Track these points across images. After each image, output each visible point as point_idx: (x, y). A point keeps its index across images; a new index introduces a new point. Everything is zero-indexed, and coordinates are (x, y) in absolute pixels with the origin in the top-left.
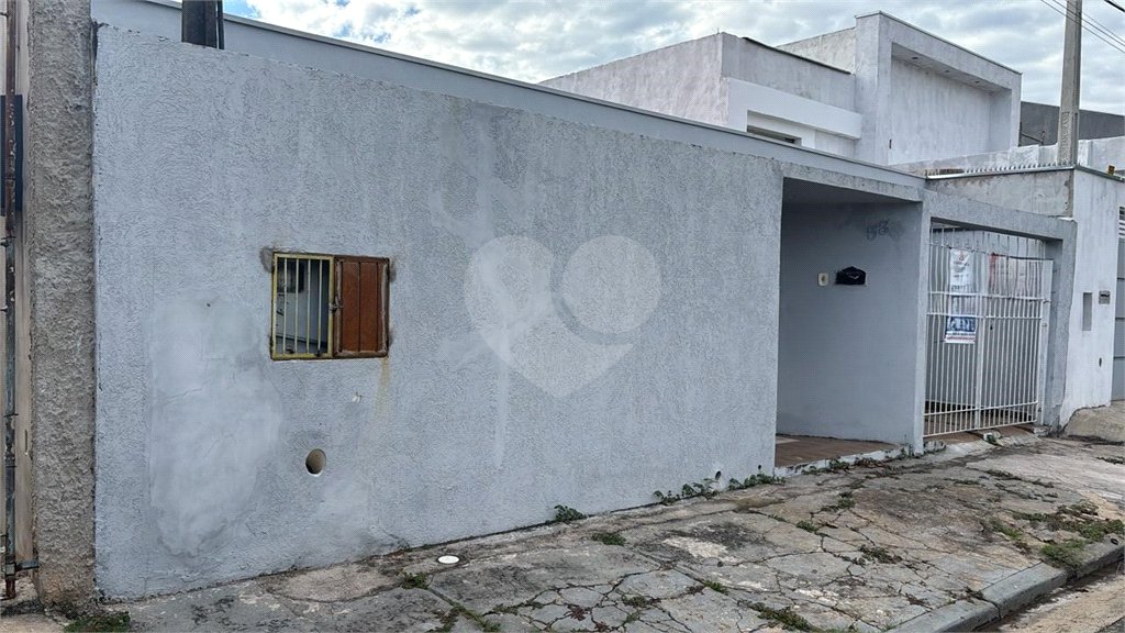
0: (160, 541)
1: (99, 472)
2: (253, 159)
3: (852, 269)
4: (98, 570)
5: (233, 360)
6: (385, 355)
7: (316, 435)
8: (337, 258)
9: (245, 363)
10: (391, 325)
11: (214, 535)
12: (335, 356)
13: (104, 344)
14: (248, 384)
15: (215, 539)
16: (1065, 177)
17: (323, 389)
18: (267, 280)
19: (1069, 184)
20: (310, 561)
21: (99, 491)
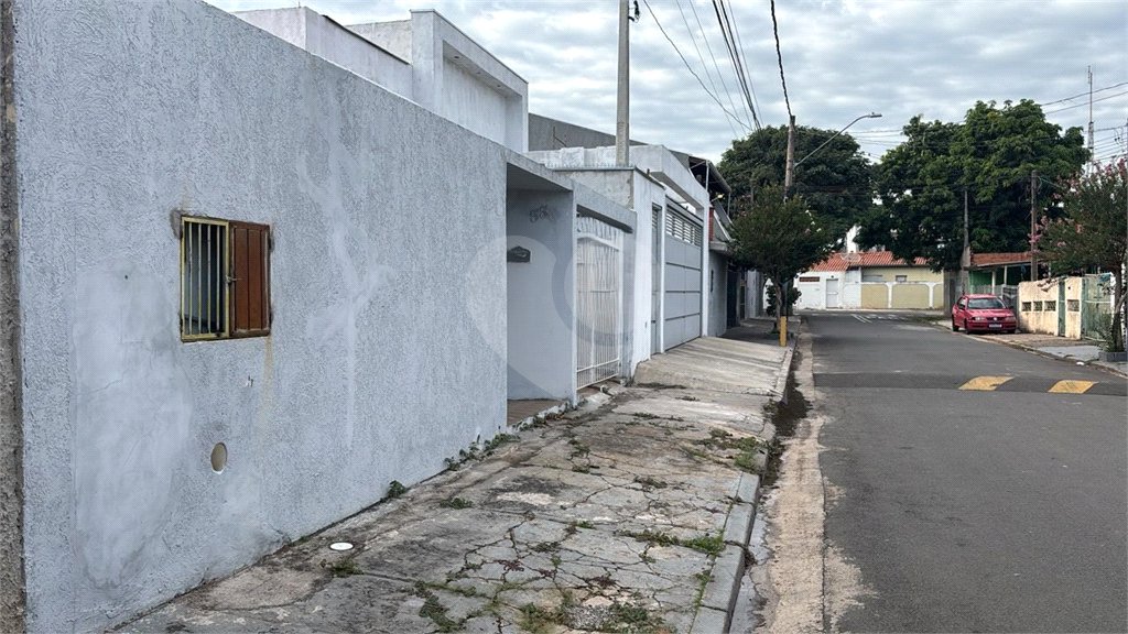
0: (86, 574)
1: (27, 492)
2: (162, 104)
3: (519, 248)
4: (29, 619)
5: (148, 343)
6: (267, 334)
7: (219, 427)
8: (232, 223)
9: (160, 347)
10: (272, 299)
11: (136, 554)
12: (232, 336)
13: (28, 326)
14: (163, 371)
15: (135, 561)
16: (627, 175)
17: (224, 374)
18: (176, 247)
19: (630, 182)
20: (216, 572)
21: (28, 518)
